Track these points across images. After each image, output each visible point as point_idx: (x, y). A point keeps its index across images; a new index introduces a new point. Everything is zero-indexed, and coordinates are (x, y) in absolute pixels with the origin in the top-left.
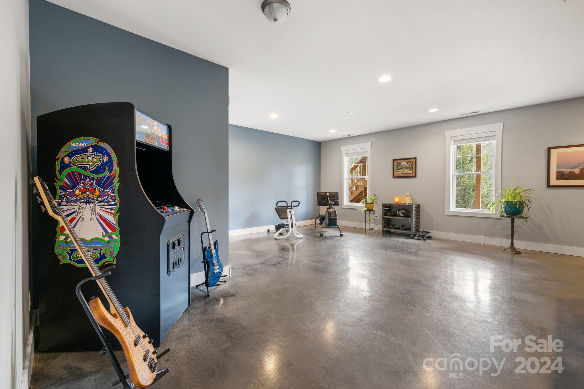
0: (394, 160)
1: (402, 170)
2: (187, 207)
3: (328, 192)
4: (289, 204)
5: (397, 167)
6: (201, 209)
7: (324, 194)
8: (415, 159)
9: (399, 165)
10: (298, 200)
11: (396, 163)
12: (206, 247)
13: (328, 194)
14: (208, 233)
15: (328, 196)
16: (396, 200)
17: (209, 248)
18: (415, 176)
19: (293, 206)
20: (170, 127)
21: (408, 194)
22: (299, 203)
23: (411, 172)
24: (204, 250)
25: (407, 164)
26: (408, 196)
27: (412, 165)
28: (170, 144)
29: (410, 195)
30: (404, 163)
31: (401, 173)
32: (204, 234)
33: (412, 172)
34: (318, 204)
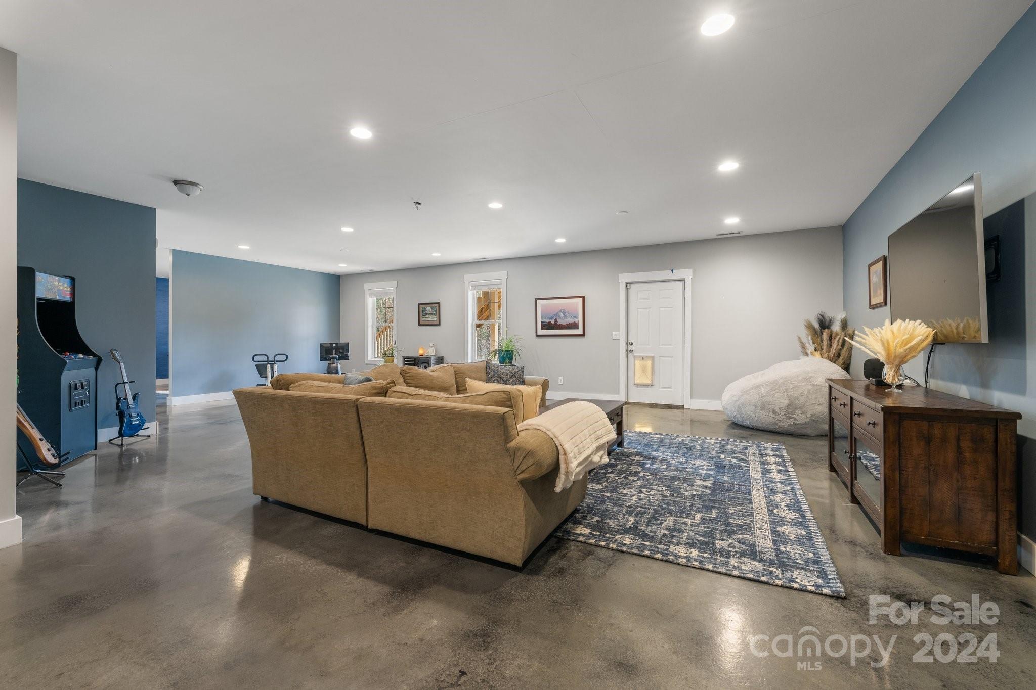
0: (419, 305)
1: (427, 316)
2: (94, 355)
3: (334, 343)
4: (271, 359)
5: (423, 313)
6: (115, 359)
7: (329, 345)
8: (439, 304)
9: (424, 310)
10: (285, 353)
11: (422, 308)
12: (120, 398)
13: (334, 345)
14: (124, 383)
15: (335, 348)
16: (421, 352)
17: (126, 399)
18: (439, 324)
19: (277, 361)
20: (73, 279)
21: (431, 345)
22: (287, 356)
23: (434, 319)
24: (119, 400)
25: (432, 309)
26: (432, 347)
27: (436, 311)
28: (73, 294)
29: (434, 346)
30: (429, 309)
31: (426, 319)
32: (119, 385)
33: (436, 319)
34: (321, 358)
